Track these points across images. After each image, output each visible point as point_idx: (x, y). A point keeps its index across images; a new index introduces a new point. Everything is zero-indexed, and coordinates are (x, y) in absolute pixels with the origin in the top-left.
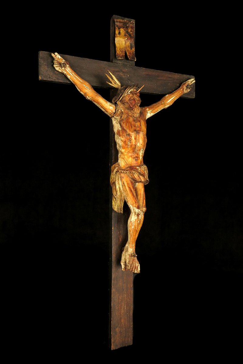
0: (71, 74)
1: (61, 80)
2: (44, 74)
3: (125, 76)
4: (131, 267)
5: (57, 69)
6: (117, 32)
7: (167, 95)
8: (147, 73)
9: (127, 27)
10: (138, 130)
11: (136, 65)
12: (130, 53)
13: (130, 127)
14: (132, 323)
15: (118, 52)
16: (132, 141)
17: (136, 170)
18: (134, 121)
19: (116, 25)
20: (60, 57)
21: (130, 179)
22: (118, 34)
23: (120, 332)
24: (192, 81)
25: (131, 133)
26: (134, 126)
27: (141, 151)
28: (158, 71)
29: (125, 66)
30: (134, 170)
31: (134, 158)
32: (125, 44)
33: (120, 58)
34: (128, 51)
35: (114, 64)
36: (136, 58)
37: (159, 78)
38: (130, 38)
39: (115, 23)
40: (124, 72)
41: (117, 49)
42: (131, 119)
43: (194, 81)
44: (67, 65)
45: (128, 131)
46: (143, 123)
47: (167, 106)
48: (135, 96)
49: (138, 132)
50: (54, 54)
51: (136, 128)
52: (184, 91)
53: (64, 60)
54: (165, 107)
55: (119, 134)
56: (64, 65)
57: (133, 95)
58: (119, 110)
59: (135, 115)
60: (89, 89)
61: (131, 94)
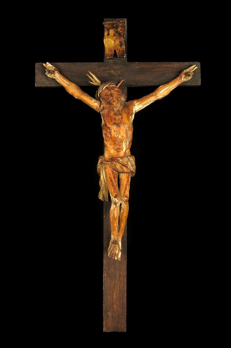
0: (59, 79)
1: (53, 85)
2: (40, 82)
3: (116, 72)
4: (111, 253)
5: (48, 75)
6: (106, 34)
7: (161, 86)
8: (140, 67)
9: (117, 27)
10: (119, 123)
11: (129, 60)
12: (120, 51)
13: (110, 121)
14: (125, 311)
15: (107, 52)
16: (112, 134)
17: (118, 161)
18: (115, 114)
19: (105, 27)
20: (50, 65)
21: (112, 170)
22: (107, 35)
23: (112, 317)
24: (194, 67)
25: (110, 126)
26: (114, 120)
27: (123, 142)
28: (153, 63)
29: (115, 63)
30: (115, 161)
31: (116, 150)
32: (114, 44)
33: (109, 57)
34: (117, 49)
35: (105, 63)
36: (125, 55)
37: (155, 70)
38: (119, 36)
39: (103, 26)
40: (115, 70)
41: (105, 49)
42: (112, 113)
43: (196, 68)
44: (56, 72)
45: (108, 124)
46: (125, 115)
47: (160, 97)
48: (113, 91)
49: (118, 125)
50: (46, 64)
51: (117, 122)
52: (182, 79)
53: (54, 68)
54: (158, 98)
55: (103, 128)
56: (54, 71)
57: (110, 91)
58: (102, 106)
59: (115, 109)
60: (75, 90)
61: (107, 90)
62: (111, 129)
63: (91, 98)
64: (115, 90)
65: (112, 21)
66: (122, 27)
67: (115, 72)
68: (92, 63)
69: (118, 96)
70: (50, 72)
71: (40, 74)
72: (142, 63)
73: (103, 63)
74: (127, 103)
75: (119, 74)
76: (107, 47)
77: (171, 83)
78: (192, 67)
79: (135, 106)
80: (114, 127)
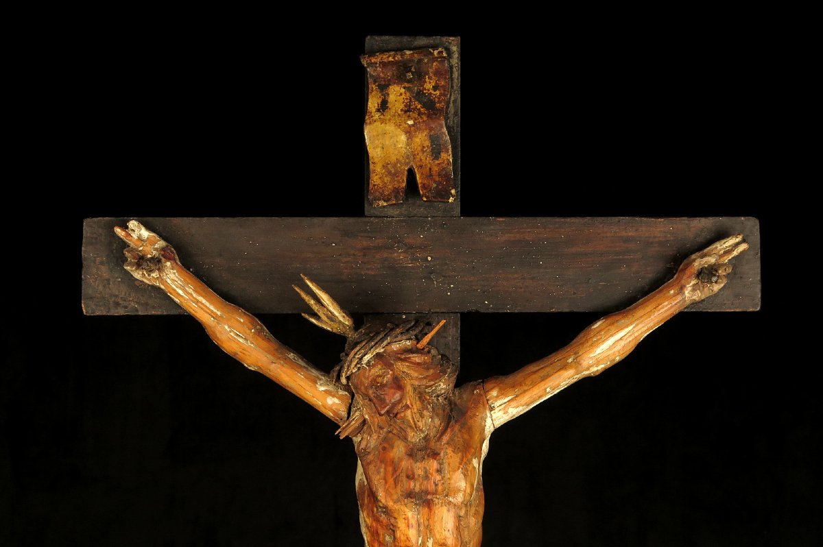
0: (181, 292)
2: (101, 296)
3: (415, 259)
6: (373, 103)
7: (599, 324)
8: (513, 237)
9: (420, 76)
10: (428, 493)
11: (465, 212)
12: (430, 175)
13: (391, 481)
15: (377, 177)
16: (398, 534)
18: (411, 454)
19: (372, 76)
20: (145, 233)
22: (378, 110)
24: (735, 245)
25: (390, 504)
26: (408, 477)
28: (568, 220)
32: (408, 144)
33: (385, 201)
34: (421, 166)
35: (367, 219)
36: (453, 191)
37: (573, 250)
38: (429, 116)
39: (363, 70)
40: (411, 248)
41: (371, 167)
42: (399, 450)
43: (744, 247)
44: (168, 264)
45: (381, 495)
46: (450, 457)
47: (594, 369)
48: (401, 367)
49: (424, 500)
50: (125, 227)
51: (418, 486)
52: (687, 292)
53: (161, 243)
54: (586, 373)
55: (363, 500)
56: (159, 261)
57: (390, 366)
58: (357, 414)
59: (411, 434)
60: (246, 339)
61: (380, 364)
62: (396, 515)
63: (315, 373)
64: (411, 363)
65: (399, 50)
66: (438, 73)
67: (412, 259)
68: (316, 220)
69: (424, 382)
70: (141, 261)
71: (102, 263)
72: (521, 219)
73: (361, 220)
74: (461, 398)
75: (427, 267)
76: (376, 160)
77: (640, 312)
78: (727, 244)
79: (492, 412)
80: (408, 510)
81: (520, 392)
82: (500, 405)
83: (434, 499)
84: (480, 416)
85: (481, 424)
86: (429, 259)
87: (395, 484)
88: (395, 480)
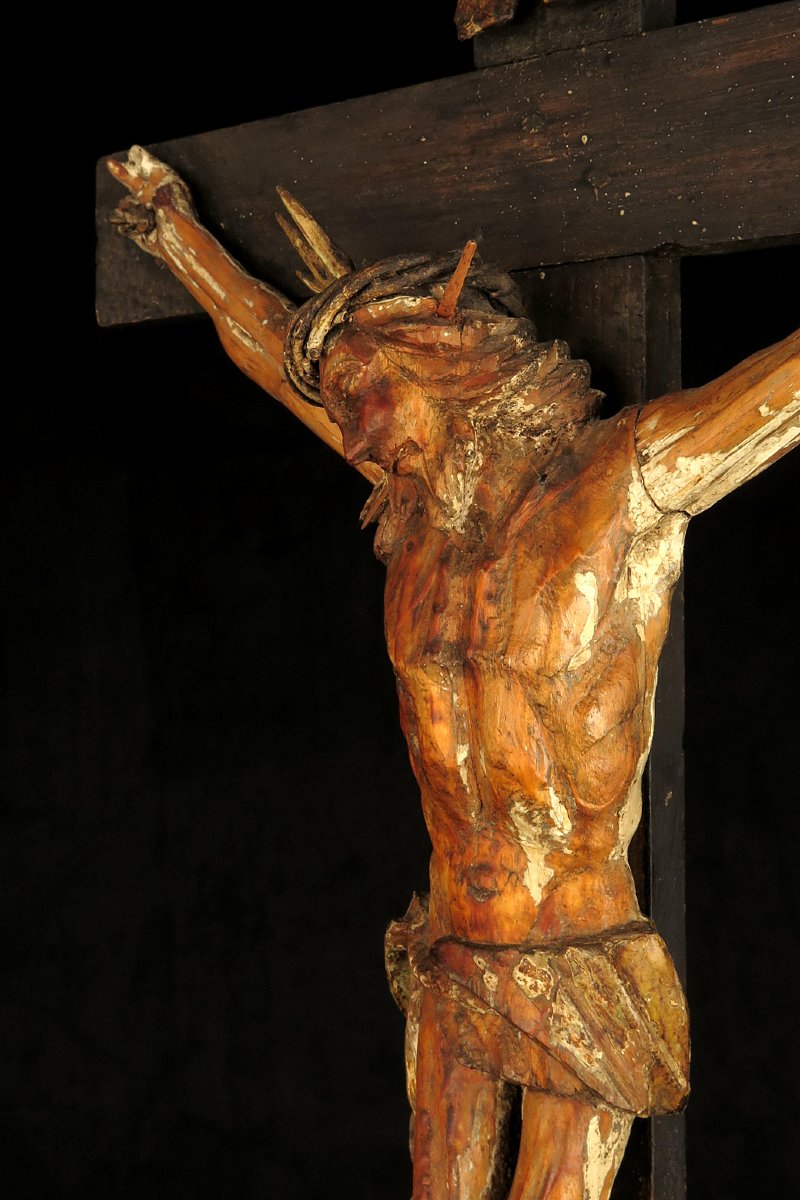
0: (178, 263)
3: (559, 146)
13: (407, 614)
18: (446, 557)
20: (149, 166)
25: (401, 665)
26: (435, 608)
30: (453, 982)
33: (477, 21)
40: (551, 121)
42: (430, 548)
44: (161, 213)
48: (397, 356)
49: (464, 660)
50: (122, 160)
51: (453, 629)
56: (152, 210)
57: (364, 354)
60: (254, 340)
61: (344, 351)
67: (553, 148)
69: (456, 391)
73: (465, 78)
74: (588, 438)
75: (581, 159)
79: (643, 468)
80: (430, 681)
81: (705, 417)
82: (659, 452)
83: (480, 660)
84: (613, 478)
85: (615, 497)
86: (585, 139)
87: (414, 620)
88: (414, 613)
